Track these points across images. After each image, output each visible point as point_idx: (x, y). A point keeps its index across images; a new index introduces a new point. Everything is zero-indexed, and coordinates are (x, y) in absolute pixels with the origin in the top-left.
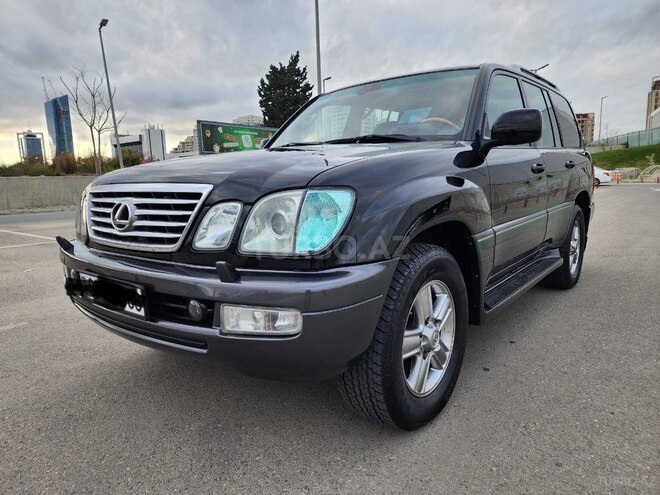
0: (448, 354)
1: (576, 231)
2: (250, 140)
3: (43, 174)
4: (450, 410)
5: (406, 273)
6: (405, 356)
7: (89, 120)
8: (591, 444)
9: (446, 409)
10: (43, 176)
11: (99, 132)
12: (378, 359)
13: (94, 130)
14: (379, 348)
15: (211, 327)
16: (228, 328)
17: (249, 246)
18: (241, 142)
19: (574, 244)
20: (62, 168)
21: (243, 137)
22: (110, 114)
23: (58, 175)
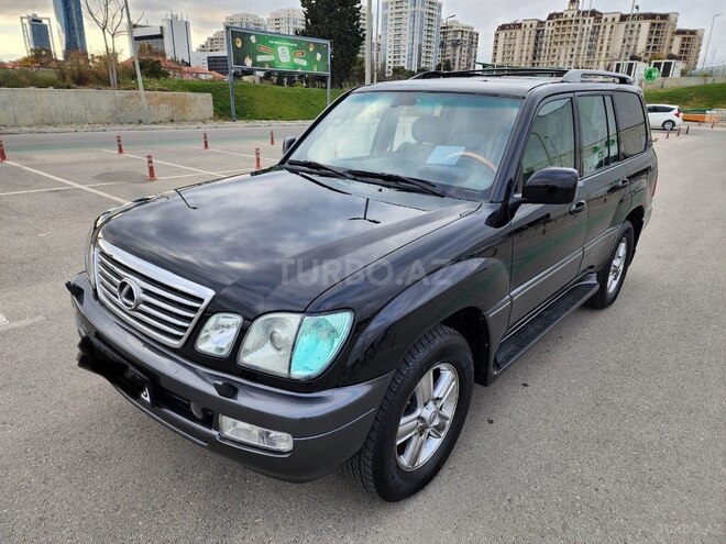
0: (448, 423)
1: (623, 246)
2: (288, 52)
3: (51, 85)
4: (444, 474)
5: (405, 372)
6: (398, 443)
7: (101, 21)
8: (565, 526)
9: (441, 473)
10: (51, 88)
11: (113, 35)
12: (370, 455)
13: (106, 33)
14: (372, 445)
15: (210, 427)
16: (227, 433)
17: (248, 359)
18: (276, 54)
19: (617, 262)
20: (73, 78)
21: (280, 49)
22: (125, 14)
23: (69, 87)
